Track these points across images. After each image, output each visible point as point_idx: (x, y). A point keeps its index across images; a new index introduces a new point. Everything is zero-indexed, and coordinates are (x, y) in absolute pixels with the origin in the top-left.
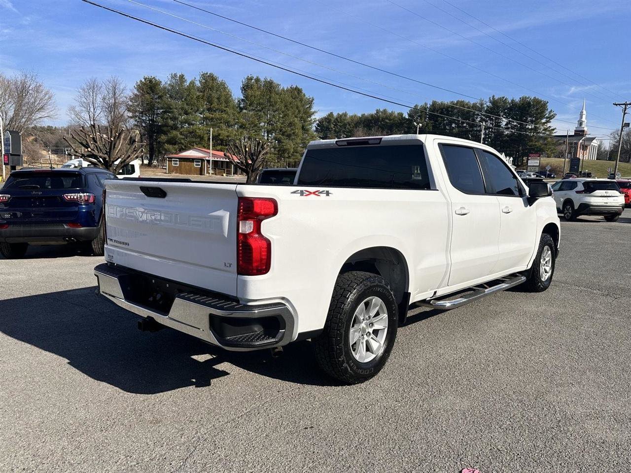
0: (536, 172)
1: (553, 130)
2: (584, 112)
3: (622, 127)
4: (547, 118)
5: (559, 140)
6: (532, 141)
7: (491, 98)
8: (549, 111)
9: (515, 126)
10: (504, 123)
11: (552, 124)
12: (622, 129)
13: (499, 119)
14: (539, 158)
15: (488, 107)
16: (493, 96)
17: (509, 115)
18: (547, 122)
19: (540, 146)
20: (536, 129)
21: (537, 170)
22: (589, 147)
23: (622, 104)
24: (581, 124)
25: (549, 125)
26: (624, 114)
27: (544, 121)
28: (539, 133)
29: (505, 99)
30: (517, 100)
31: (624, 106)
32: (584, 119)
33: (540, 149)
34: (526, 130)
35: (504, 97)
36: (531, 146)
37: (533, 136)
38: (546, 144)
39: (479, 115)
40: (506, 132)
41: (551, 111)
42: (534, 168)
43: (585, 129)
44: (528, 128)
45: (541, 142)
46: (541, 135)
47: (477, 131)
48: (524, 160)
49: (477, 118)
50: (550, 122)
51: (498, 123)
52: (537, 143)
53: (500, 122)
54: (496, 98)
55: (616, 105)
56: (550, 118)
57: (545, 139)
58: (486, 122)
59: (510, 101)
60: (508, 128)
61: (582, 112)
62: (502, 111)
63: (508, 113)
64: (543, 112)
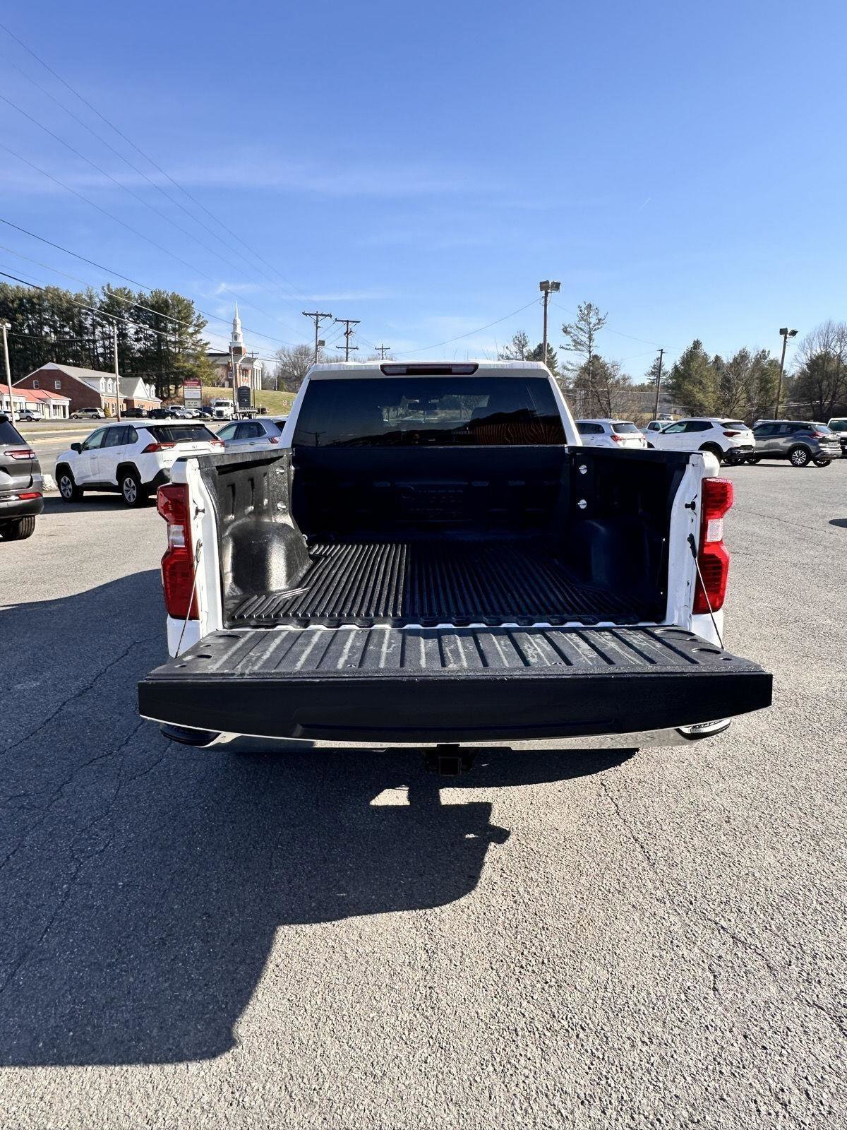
0: (198, 409)
1: (206, 344)
2: (238, 321)
3: (317, 346)
4: (195, 325)
5: (216, 360)
6: (178, 360)
7: (105, 288)
8: (196, 315)
9: (151, 336)
10: (133, 331)
11: (203, 336)
12: (317, 349)
13: (122, 322)
14: (199, 387)
15: (103, 302)
16: (108, 285)
17: (139, 317)
18: (196, 332)
19: (191, 369)
20: (181, 343)
21: (199, 405)
22: (250, 371)
23: (313, 314)
24: (236, 338)
25: (199, 337)
26: (317, 328)
27: (191, 330)
28: (186, 348)
29: (129, 292)
30: (147, 294)
31: (315, 317)
32: (239, 330)
33: (193, 373)
34: (167, 343)
35: (125, 289)
36: (178, 368)
37: (179, 352)
38: (198, 366)
39: (89, 315)
40: (137, 346)
41: (199, 316)
42: (194, 401)
43: (242, 345)
44: (170, 341)
45: (192, 362)
46: (190, 351)
47: (89, 341)
48: (171, 390)
49: (86, 319)
50: (200, 333)
51: (122, 329)
52: (186, 364)
53: (126, 329)
54: (113, 288)
55: (306, 314)
56: (199, 326)
57: (196, 358)
58: (103, 326)
59: (137, 296)
60: (138, 340)
61: (235, 320)
62: (126, 311)
63: (136, 315)
64: (188, 317)
